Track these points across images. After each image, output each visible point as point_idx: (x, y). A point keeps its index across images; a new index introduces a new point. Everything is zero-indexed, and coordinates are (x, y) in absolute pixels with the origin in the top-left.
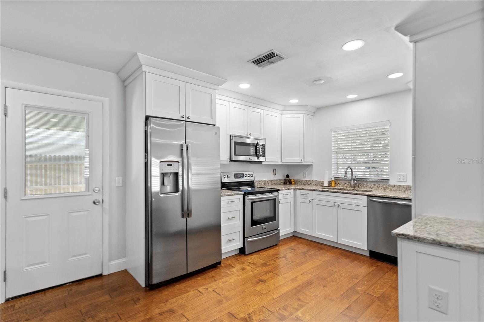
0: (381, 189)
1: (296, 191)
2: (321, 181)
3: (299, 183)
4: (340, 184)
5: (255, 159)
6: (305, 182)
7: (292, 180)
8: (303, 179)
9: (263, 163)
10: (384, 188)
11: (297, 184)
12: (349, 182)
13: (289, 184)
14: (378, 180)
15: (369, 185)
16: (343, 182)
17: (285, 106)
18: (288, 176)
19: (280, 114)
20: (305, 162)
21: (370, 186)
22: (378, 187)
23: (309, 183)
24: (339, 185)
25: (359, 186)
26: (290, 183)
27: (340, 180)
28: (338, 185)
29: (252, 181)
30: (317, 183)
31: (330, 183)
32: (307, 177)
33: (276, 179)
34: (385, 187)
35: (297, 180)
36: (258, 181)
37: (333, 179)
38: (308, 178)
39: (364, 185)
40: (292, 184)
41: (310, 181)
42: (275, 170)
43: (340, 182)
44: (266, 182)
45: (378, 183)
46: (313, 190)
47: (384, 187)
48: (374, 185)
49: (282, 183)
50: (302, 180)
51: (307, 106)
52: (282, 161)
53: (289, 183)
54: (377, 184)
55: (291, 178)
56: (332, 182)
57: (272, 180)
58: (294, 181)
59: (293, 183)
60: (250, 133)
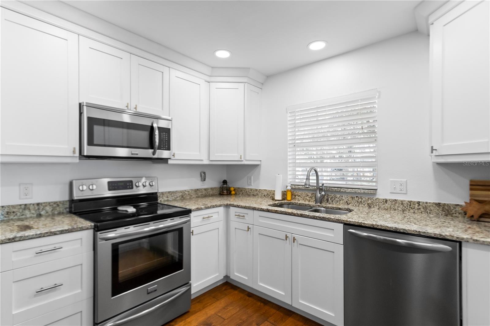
0: (363, 205)
1: (229, 209)
2: (271, 190)
3: (241, 193)
4: (299, 196)
5: (148, 153)
6: (250, 191)
7: (232, 189)
8: (247, 188)
9: (170, 162)
10: (368, 204)
11: (239, 194)
12: (313, 194)
13: (227, 194)
14: (359, 191)
15: (343, 198)
16: (304, 193)
17: (212, 67)
18: (225, 182)
19: (206, 81)
20: (246, 160)
21: (346, 200)
22: (358, 202)
23: (255, 193)
24: (298, 197)
25: (328, 200)
26: (229, 193)
27: (299, 189)
28: (297, 197)
29: (153, 194)
30: (266, 194)
31: (284, 194)
32: (252, 184)
33: (205, 187)
34: (370, 202)
35: (239, 188)
36: (169, 192)
37: (289, 188)
38: (253, 187)
39: (336, 199)
40: (231, 195)
41: (256, 190)
42: (204, 173)
43: (299, 193)
44: (186, 193)
45: (359, 196)
46: (254, 209)
47: (369, 202)
48: (353, 198)
49: (216, 194)
50: (246, 189)
51: (249, 68)
52: (210, 160)
53: (227, 192)
54: (357, 197)
55: (229, 185)
56: (288, 193)
57: (197, 190)
58: (234, 190)
59: (233, 192)
60: (136, 105)
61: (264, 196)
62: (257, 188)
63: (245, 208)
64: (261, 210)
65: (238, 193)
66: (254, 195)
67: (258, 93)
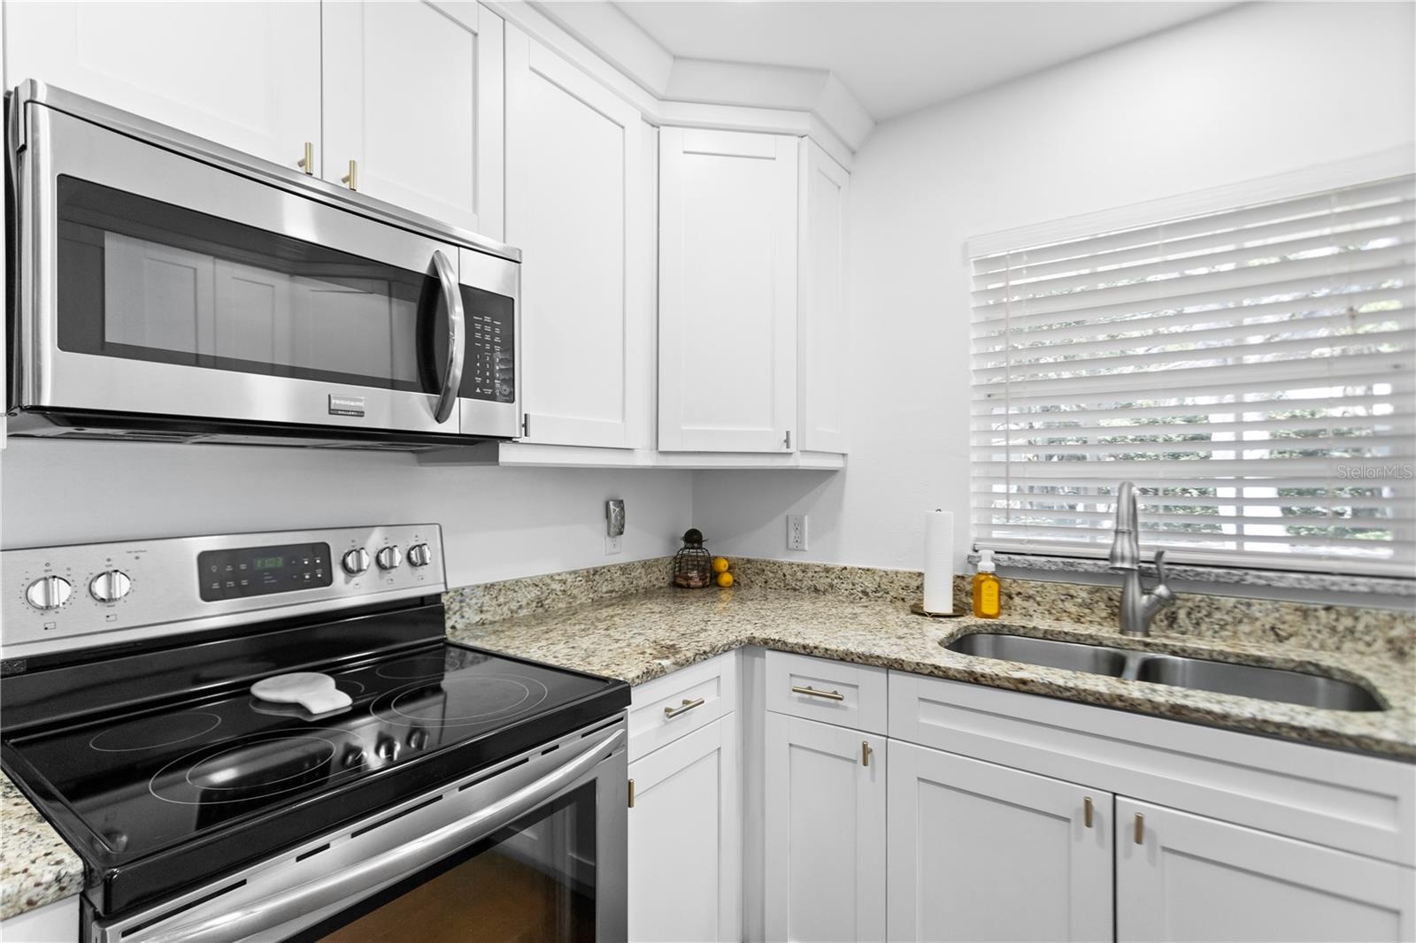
0: (1361, 647)
1: (757, 660)
2: (897, 573)
3: (759, 580)
4: (1029, 597)
5: (414, 411)
6: (800, 575)
7: (722, 565)
8: (786, 559)
9: (507, 454)
10: (1390, 641)
11: (749, 586)
12: (1098, 590)
13: (703, 587)
14: (1345, 584)
15: (1255, 610)
16: (1052, 589)
17: (675, 57)
18: (693, 538)
19: (644, 120)
20: (804, 452)
21: (1269, 621)
22: (1334, 630)
23: (822, 583)
24: (1026, 604)
25: (1172, 620)
26: (711, 581)
27: (1030, 570)
28: (1017, 600)
29: (422, 600)
30: (871, 586)
31: (966, 593)
32: (806, 548)
33: (622, 558)
34: (1399, 631)
35: (749, 561)
37: (987, 565)
38: (812, 555)
39: (1217, 615)
40: (721, 587)
41: (827, 570)
42: (620, 503)
43: (1031, 585)
44: (556, 586)
45: (1342, 605)
46: (893, 666)
47: (1394, 633)
48: (1305, 613)
49: (658, 584)
50: (780, 565)
51: (826, 72)
52: (661, 449)
53: (702, 579)
54: (1328, 609)
55: (711, 547)
56: (985, 586)
57: (595, 572)
58: (730, 569)
59: (726, 579)
60: (353, 164)
61: (865, 593)
62: (830, 564)
63: (845, 658)
64: (931, 674)
65: (744, 580)
66: (816, 590)
67: (839, 187)
